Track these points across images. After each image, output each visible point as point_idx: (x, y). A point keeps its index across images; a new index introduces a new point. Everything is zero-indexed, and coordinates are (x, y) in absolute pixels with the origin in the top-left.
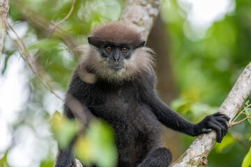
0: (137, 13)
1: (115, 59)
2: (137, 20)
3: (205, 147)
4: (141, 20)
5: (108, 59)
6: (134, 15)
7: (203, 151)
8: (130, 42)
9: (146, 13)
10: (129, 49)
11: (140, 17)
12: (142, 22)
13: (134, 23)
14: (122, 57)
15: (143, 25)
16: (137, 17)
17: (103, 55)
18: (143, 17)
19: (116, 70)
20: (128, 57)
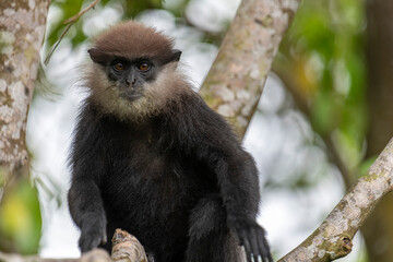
0: (262, 6)
1: (128, 83)
2: (262, 18)
3: (350, 221)
4: (269, 16)
5: (118, 83)
6: (258, 9)
7: (346, 228)
8: (152, 55)
9: (277, 7)
10: (152, 65)
11: (267, 12)
12: (269, 21)
13: (258, 21)
14: (141, 79)
15: (272, 25)
16: (261, 13)
17: (111, 77)
18: (272, 12)
19: (131, 100)
20: (150, 79)
